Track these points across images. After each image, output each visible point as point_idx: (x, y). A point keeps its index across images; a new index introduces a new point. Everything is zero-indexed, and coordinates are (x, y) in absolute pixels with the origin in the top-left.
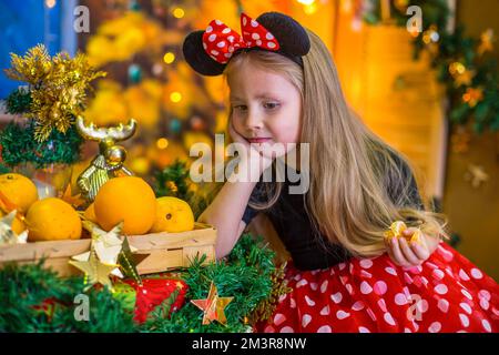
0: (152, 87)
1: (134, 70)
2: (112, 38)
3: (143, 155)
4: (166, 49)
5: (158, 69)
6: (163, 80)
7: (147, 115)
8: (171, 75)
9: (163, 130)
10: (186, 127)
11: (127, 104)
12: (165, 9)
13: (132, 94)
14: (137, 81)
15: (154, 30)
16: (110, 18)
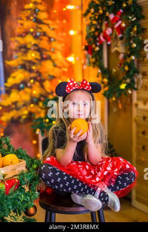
0: (27, 90)
1: (22, 86)
2: (14, 77)
3: (26, 109)
4: (31, 79)
5: (29, 85)
6: (31, 87)
7: (27, 98)
8: (33, 86)
9: (32, 102)
10: (39, 100)
11: (20, 96)
12: (30, 67)
13: (21, 92)
14: (23, 89)
15: (27, 74)
16: (13, 72)
